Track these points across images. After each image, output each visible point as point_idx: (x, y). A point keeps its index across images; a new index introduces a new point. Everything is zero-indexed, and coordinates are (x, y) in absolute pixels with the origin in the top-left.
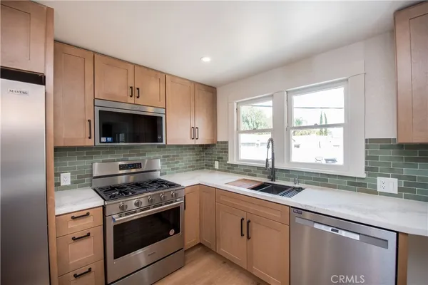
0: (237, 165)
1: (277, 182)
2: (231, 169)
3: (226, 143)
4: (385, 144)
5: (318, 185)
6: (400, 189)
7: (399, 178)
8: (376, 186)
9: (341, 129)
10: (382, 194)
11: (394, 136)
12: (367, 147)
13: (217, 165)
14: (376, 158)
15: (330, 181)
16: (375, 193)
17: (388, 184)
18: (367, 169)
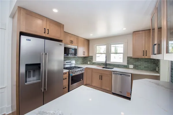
0: (95, 63)
1: (107, 67)
2: (94, 64)
3: (92, 56)
4: (131, 58)
5: (117, 67)
6: (133, 67)
7: (133, 65)
8: (129, 67)
9: (122, 54)
10: (130, 68)
11: (132, 56)
12: (127, 58)
13: (89, 63)
14: (129, 61)
15: (120, 66)
16: (129, 68)
17: (131, 66)
18: (127, 63)
